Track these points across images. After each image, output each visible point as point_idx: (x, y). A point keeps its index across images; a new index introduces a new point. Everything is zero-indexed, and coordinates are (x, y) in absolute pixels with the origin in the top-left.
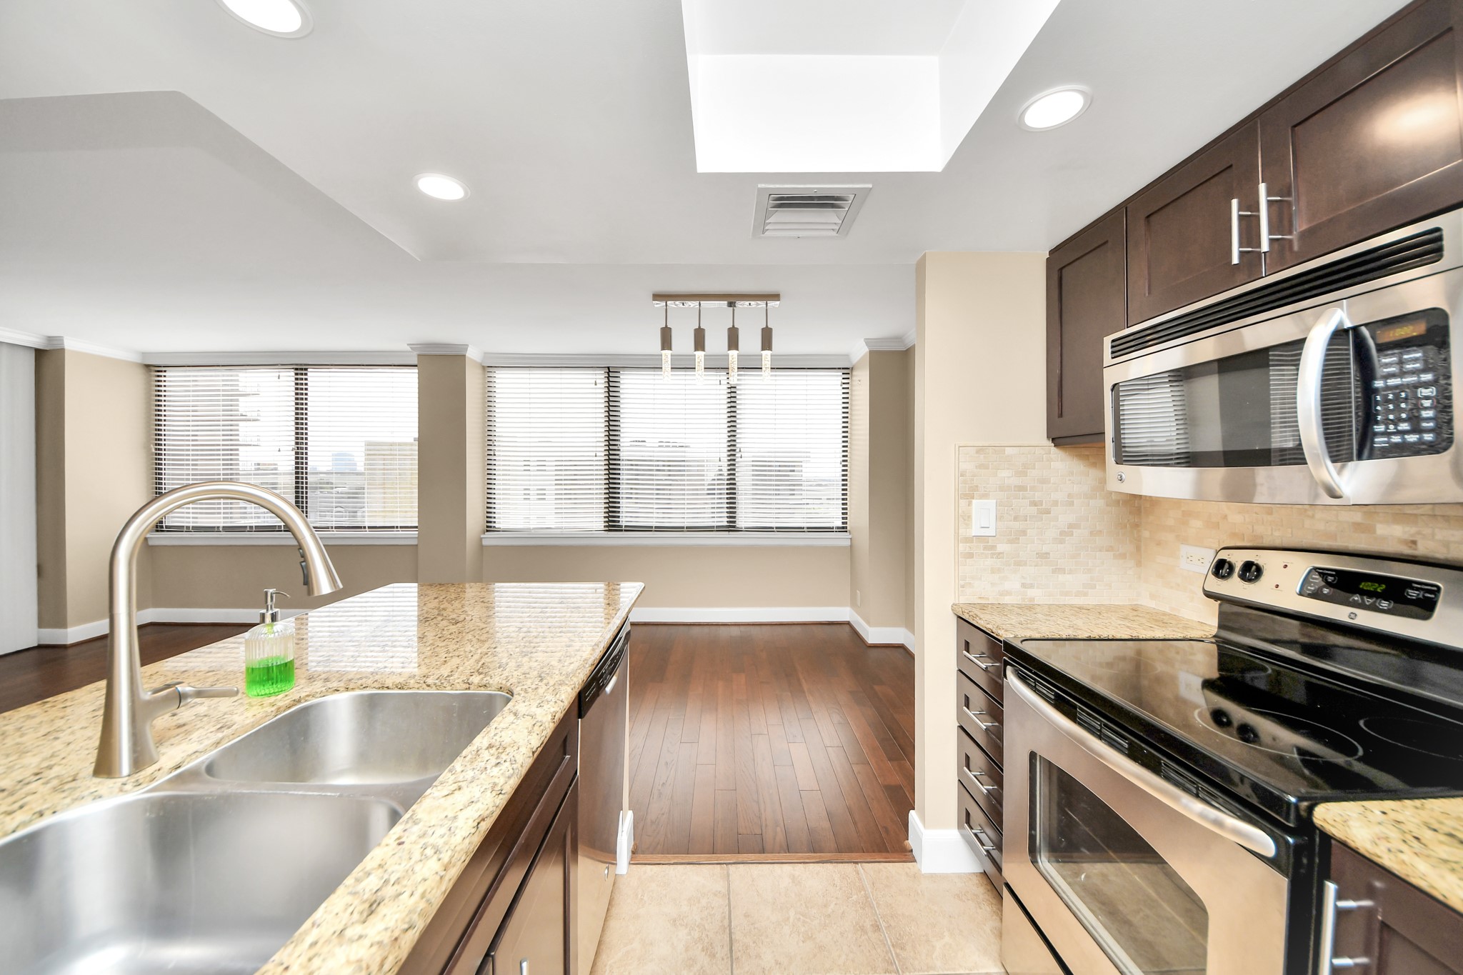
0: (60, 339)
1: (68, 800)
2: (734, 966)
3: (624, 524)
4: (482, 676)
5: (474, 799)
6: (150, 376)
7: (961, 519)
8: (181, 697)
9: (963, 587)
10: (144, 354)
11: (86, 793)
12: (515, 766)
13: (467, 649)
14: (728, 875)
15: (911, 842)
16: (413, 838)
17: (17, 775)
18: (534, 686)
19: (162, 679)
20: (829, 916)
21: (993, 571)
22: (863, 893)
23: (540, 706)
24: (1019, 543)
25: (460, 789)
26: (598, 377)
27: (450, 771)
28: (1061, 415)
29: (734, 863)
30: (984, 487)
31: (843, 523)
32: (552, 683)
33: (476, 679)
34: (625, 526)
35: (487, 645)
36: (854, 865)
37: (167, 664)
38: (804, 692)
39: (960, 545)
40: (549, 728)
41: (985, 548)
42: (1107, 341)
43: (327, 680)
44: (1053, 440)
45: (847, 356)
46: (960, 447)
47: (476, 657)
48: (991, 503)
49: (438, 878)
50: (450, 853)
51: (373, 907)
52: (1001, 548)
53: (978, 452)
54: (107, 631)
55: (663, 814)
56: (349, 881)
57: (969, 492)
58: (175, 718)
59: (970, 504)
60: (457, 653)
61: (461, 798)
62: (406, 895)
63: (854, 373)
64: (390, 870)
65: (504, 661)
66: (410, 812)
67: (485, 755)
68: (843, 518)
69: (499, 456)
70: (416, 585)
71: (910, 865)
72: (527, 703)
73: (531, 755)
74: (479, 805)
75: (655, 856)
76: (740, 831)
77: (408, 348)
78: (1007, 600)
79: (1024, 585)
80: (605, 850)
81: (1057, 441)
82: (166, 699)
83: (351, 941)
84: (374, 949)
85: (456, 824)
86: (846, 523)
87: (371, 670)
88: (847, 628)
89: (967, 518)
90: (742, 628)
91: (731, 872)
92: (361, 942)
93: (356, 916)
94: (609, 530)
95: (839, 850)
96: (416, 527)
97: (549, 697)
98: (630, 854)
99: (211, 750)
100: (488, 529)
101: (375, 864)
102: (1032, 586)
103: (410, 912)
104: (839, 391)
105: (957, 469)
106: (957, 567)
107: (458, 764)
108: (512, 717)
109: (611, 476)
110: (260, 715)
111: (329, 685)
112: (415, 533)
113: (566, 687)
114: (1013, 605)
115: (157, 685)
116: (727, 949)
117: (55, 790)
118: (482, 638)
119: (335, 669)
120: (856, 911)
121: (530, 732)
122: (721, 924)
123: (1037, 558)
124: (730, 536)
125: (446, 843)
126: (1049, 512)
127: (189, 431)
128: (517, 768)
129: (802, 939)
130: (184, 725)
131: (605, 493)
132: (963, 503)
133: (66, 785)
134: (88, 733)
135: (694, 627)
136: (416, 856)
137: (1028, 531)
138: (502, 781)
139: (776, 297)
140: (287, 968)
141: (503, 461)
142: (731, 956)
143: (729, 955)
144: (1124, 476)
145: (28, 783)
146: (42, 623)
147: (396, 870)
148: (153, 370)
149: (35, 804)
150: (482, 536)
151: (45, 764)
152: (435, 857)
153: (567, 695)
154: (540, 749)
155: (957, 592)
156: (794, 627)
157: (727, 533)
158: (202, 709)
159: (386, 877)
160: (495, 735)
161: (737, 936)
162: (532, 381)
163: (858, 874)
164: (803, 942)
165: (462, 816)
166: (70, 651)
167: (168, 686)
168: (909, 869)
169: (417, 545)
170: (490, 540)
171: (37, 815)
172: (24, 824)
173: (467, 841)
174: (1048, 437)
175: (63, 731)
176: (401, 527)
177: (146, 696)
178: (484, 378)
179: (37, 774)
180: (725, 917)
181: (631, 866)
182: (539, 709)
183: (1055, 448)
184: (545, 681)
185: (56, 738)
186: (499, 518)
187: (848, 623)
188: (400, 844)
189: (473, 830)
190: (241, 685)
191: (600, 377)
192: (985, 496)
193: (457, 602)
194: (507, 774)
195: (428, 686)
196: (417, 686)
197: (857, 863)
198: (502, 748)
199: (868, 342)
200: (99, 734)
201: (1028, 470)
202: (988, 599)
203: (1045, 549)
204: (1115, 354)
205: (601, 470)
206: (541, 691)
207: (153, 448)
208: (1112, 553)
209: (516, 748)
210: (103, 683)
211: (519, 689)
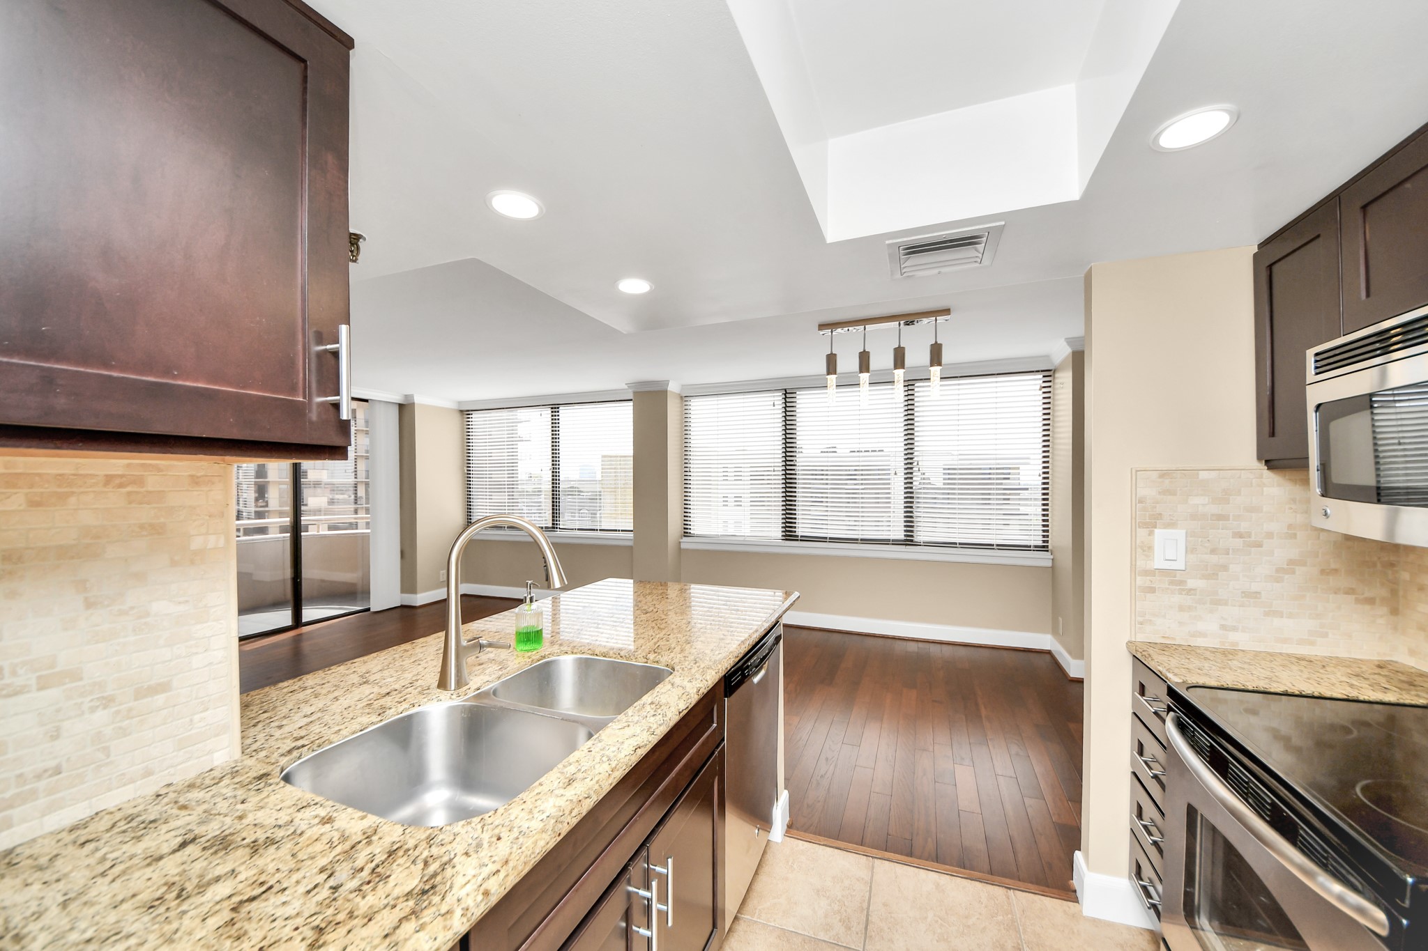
0: (412, 396)
1: (426, 700)
2: (867, 941)
3: (800, 534)
4: (656, 654)
5: (636, 734)
6: (463, 418)
7: (1139, 550)
8: (481, 646)
9: (1141, 623)
10: (460, 403)
11: (434, 697)
12: (665, 719)
13: (650, 634)
14: (873, 867)
15: (1075, 883)
16: (597, 750)
17: (402, 683)
18: (689, 667)
19: (471, 634)
20: (969, 926)
21: (1181, 608)
22: (1009, 916)
23: (690, 681)
24: (1217, 579)
25: (628, 726)
26: (776, 398)
27: (625, 714)
28: (1273, 434)
29: (880, 859)
30: (1170, 515)
31: (1044, 541)
32: (702, 666)
33: (652, 656)
34: (802, 536)
35: (664, 632)
36: (1005, 890)
37: (474, 625)
38: (981, 717)
39: (1138, 578)
40: (694, 699)
41: (1171, 583)
42: (1310, 354)
43: (561, 645)
44: (1267, 462)
45: (1047, 357)
46: (1137, 471)
47: (655, 640)
48: (1179, 534)
49: (608, 774)
50: (616, 762)
51: (570, 782)
52: (1191, 583)
53: (1161, 476)
54: (446, 597)
55: (819, 801)
56: (560, 766)
57: (1149, 519)
58: (478, 659)
59: (1151, 533)
60: (642, 636)
61: (628, 732)
62: (588, 780)
63: (1057, 375)
64: (582, 764)
65: (673, 646)
66: (598, 735)
67: (648, 708)
68: (1044, 536)
69: (693, 472)
70: (632, 581)
71: (1071, 904)
72: (682, 678)
73: (678, 713)
74: (638, 738)
75: (807, 834)
76: (890, 832)
77: (626, 387)
78: (1199, 642)
79: (1223, 627)
80: (759, 815)
81: (1272, 463)
82: (474, 646)
83: (557, 796)
84: (568, 802)
85: (622, 746)
86: (1047, 542)
87: (588, 641)
88: (1048, 657)
89: (1148, 549)
90: (921, 645)
91: (875, 865)
92: (562, 797)
93: (561, 784)
94: (787, 540)
95: (991, 873)
96: (632, 531)
97: (698, 676)
98: (786, 827)
99: (496, 682)
100: (686, 534)
101: (575, 760)
102: (1235, 629)
103: (589, 789)
104: (1039, 396)
105: (1134, 496)
106: (1133, 602)
107: (630, 711)
108: (669, 686)
109: (788, 489)
110: (522, 663)
111: (562, 648)
112: (631, 535)
113: (711, 671)
114: (1206, 649)
115: (469, 638)
116: (862, 926)
117: (420, 693)
118: (661, 627)
119: (567, 638)
120: (999, 930)
121: (679, 698)
122: (859, 905)
123: (1242, 597)
124: (906, 550)
125: (615, 756)
126: (1260, 546)
127: (486, 450)
128: (666, 720)
129: (937, 938)
130: (482, 664)
131: (782, 505)
132: (1142, 533)
133: (424, 691)
134: (435, 663)
135: (869, 638)
136: (597, 760)
137: (1231, 566)
138: (655, 726)
139: (947, 311)
140: (525, 802)
141: (696, 476)
142: (866, 934)
143: (864, 932)
144: (1329, 511)
145: (407, 688)
146: (403, 591)
147: (585, 765)
148: (465, 413)
149: (411, 700)
150: (681, 541)
151: (414, 678)
152: (607, 763)
153: (711, 677)
154: (685, 712)
155: (1133, 628)
156: (980, 650)
157: (904, 546)
158: (491, 656)
159: (579, 767)
160: (657, 696)
161: (873, 918)
162: (720, 406)
163: (1009, 899)
164: (937, 941)
165: (627, 742)
166: (419, 611)
167: (475, 639)
168: (1069, 908)
169: (631, 547)
170: (687, 544)
171: (412, 706)
172: (406, 709)
173: (628, 758)
174: (1259, 458)
175: (422, 660)
176: (622, 531)
177: (464, 643)
178: (682, 407)
179: (411, 683)
180: (864, 901)
181: (786, 837)
182: (690, 684)
183: (1268, 471)
184: (698, 664)
185: (419, 664)
186: (694, 525)
187: (1049, 652)
188: (589, 751)
189: (632, 753)
190: (513, 644)
191: (778, 398)
192: (1171, 525)
193: (650, 596)
194: (659, 723)
195: (621, 657)
196: (614, 656)
197: (1010, 889)
198: (659, 705)
199: (1070, 341)
200: (441, 664)
201: (1231, 497)
202: (1173, 639)
203: (1255, 587)
204: (1319, 370)
205: (778, 484)
206: (693, 671)
207: (466, 469)
208: (1354, 597)
209: (668, 707)
210: (442, 634)
211: (679, 667)
